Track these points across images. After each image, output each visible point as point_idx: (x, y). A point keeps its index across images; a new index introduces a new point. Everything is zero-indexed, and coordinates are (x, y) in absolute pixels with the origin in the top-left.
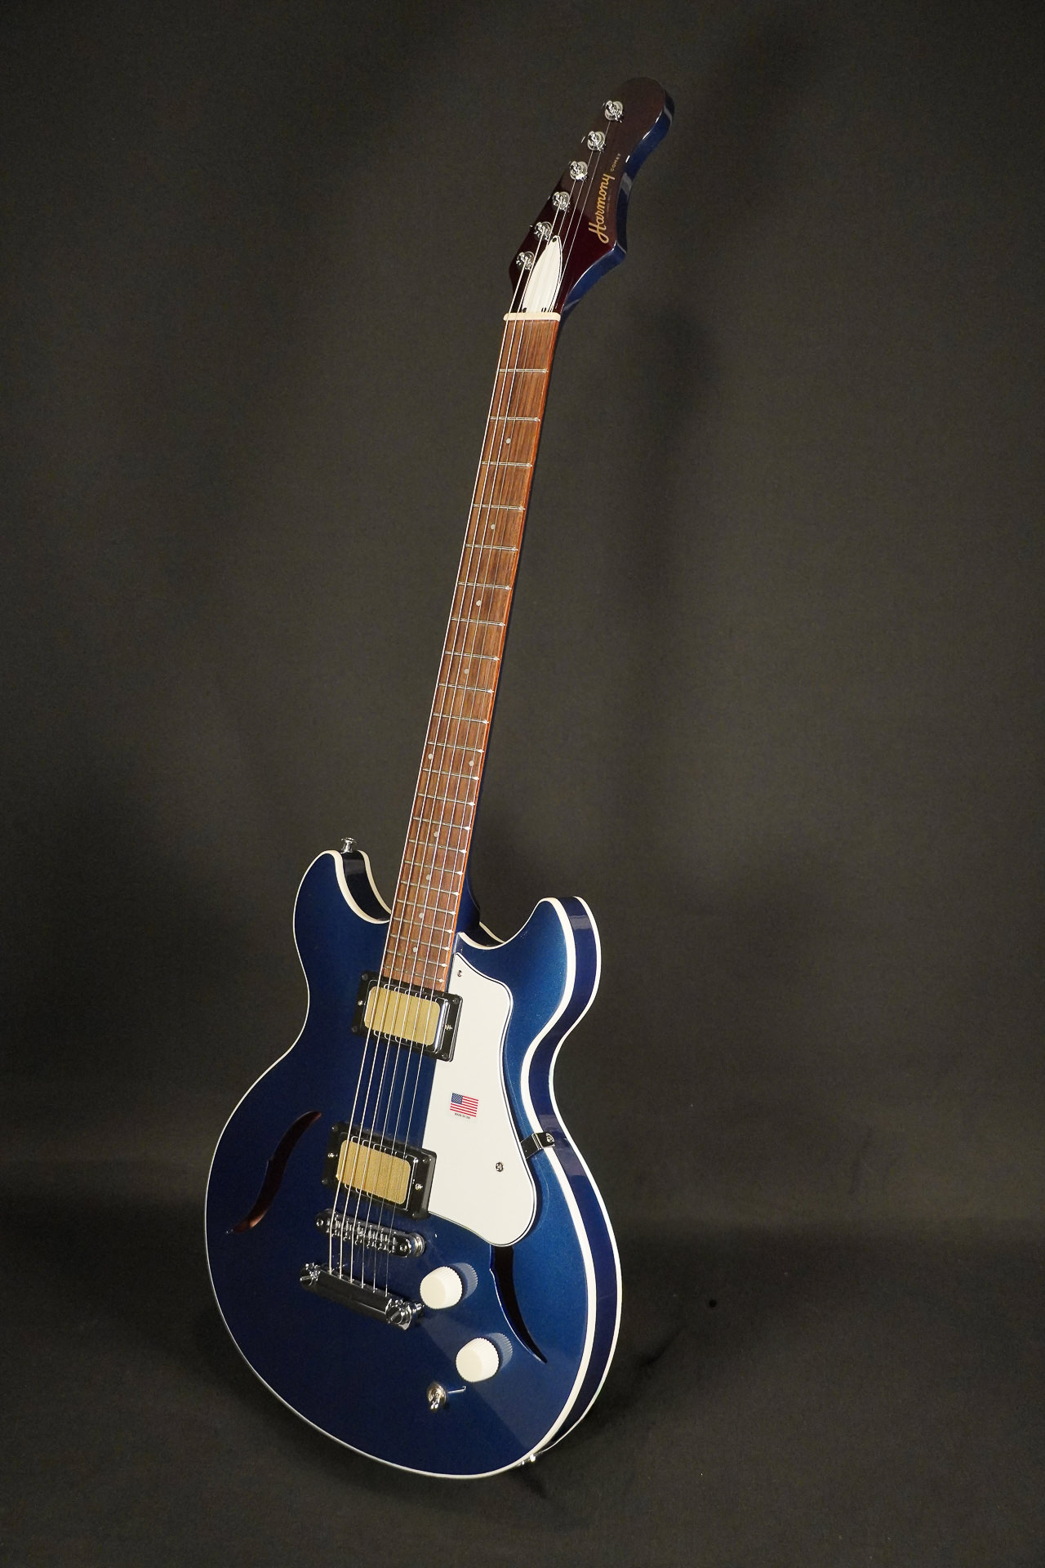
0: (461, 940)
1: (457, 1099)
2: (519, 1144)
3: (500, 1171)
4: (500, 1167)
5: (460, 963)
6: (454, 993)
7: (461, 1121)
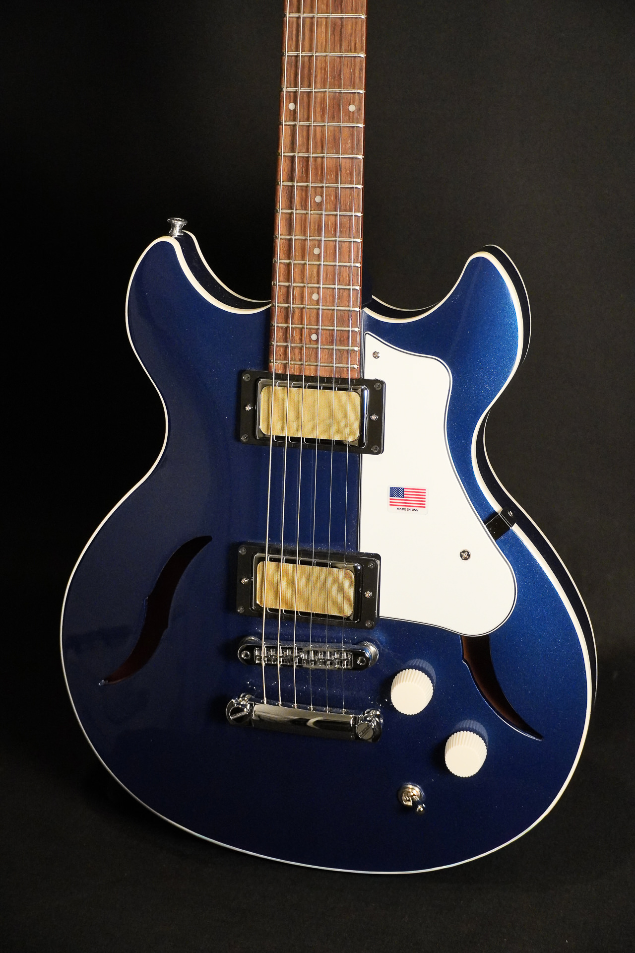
0: (369, 317)
1: (396, 493)
2: (485, 526)
3: (466, 559)
4: (465, 555)
5: (373, 343)
6: (372, 378)
7: (408, 516)
